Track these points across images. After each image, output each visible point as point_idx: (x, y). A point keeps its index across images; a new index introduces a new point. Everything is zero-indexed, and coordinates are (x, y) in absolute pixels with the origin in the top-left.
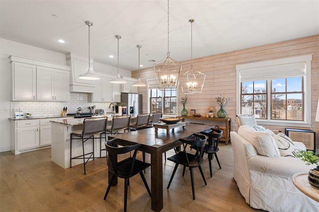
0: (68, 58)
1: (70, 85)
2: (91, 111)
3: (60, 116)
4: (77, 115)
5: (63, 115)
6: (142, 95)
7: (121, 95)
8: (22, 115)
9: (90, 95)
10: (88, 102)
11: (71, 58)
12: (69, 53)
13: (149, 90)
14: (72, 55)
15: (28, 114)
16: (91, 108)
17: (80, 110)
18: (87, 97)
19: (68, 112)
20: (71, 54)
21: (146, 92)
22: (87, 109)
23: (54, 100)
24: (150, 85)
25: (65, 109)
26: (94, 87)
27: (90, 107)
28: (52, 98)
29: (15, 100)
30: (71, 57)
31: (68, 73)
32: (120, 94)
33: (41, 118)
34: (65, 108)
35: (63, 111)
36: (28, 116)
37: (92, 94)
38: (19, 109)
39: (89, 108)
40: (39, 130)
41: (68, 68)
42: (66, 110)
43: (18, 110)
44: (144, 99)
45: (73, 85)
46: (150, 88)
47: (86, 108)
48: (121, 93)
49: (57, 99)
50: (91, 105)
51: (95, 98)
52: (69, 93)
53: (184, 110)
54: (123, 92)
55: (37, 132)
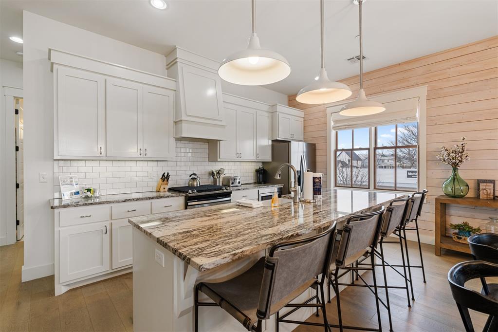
0: (170, 64)
1: (176, 123)
2: (215, 181)
3: (155, 194)
4: (190, 191)
5: (162, 190)
6: (314, 145)
7: (272, 145)
8: (78, 193)
9: (212, 145)
10: (209, 161)
11: (177, 60)
12: (173, 50)
13: (333, 133)
14: (179, 54)
15: (89, 190)
16: (215, 173)
17: (194, 179)
18: (207, 151)
19: (172, 183)
20: (177, 49)
21: (326, 139)
22: (207, 176)
23: (142, 158)
24: (336, 122)
25: (165, 178)
26: (224, 126)
27: (213, 172)
28: (139, 154)
29: (59, 158)
30: (177, 58)
31: (171, 94)
32: (270, 143)
33: (113, 202)
34: (166, 175)
35: (161, 182)
36: (89, 194)
37: (218, 142)
38: (71, 178)
39: (212, 174)
40: (109, 231)
41: (171, 84)
42: (168, 180)
43: (69, 180)
44: (319, 153)
45: (181, 120)
46: (334, 128)
47: (205, 174)
48: (273, 141)
49: (150, 155)
50: (215, 167)
51: (224, 151)
52: (173, 141)
53: (455, 178)
54: (278, 139)
55: (104, 235)
